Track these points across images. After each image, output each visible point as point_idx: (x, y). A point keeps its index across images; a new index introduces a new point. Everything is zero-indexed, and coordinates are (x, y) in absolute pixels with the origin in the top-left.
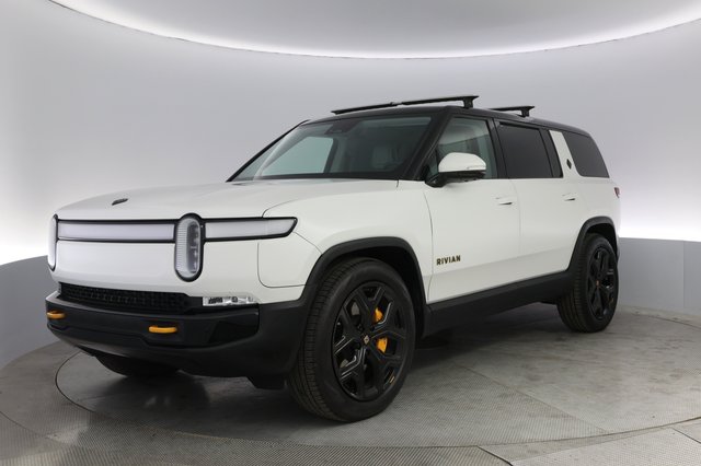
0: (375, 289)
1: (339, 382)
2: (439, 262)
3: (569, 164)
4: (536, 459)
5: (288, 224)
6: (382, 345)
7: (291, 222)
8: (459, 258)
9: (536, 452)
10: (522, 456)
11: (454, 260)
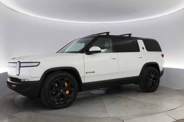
0: (64, 79)
1: (51, 100)
2: (87, 73)
3: (143, 48)
4: (130, 120)
5: (38, 64)
6: (67, 92)
7: (39, 63)
8: (94, 72)
9: (130, 119)
10: (127, 120)
11: (92, 72)
